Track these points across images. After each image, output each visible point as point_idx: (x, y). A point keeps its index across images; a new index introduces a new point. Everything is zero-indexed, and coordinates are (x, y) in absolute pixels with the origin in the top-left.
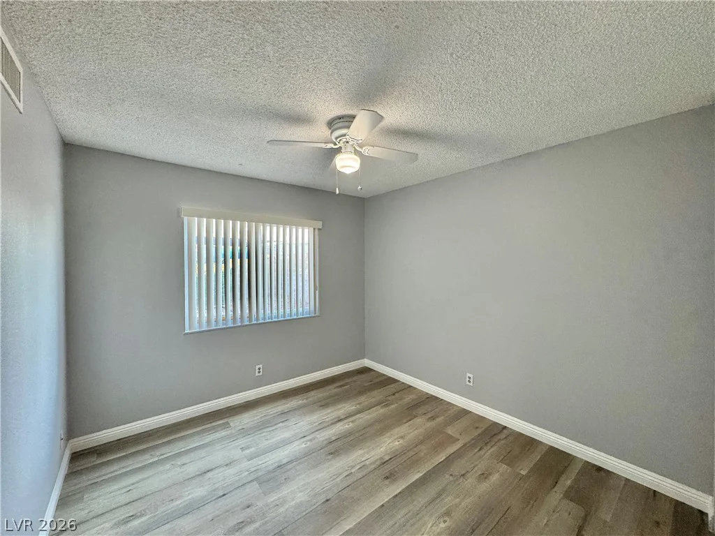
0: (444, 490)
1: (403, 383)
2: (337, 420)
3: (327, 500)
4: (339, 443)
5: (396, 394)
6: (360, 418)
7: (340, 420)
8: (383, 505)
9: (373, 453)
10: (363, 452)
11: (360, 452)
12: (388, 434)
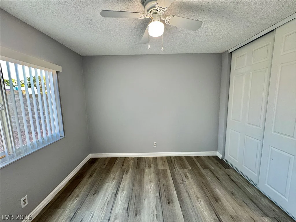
0: (187, 191)
1: (120, 158)
2: (113, 196)
4: (132, 207)
5: (124, 164)
6: (124, 185)
7: (116, 194)
8: (183, 215)
9: (151, 197)
10: (147, 200)
11: (146, 202)
12: (145, 185)
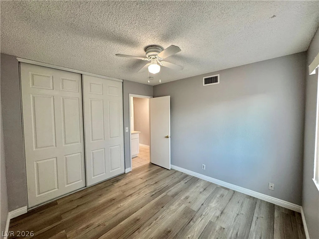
3: (163, 207)
